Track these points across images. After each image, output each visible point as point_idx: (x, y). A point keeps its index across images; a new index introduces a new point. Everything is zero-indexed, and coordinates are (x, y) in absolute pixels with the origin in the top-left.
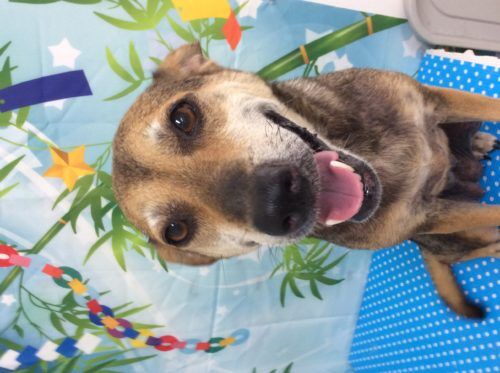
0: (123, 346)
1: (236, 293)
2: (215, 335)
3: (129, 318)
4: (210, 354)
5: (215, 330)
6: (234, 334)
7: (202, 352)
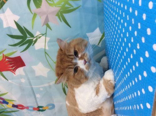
0: (4, 107)
1: (41, 89)
2: (39, 105)
3: (2, 97)
4: (40, 112)
5: (38, 103)
6: (48, 106)
7: (37, 111)
